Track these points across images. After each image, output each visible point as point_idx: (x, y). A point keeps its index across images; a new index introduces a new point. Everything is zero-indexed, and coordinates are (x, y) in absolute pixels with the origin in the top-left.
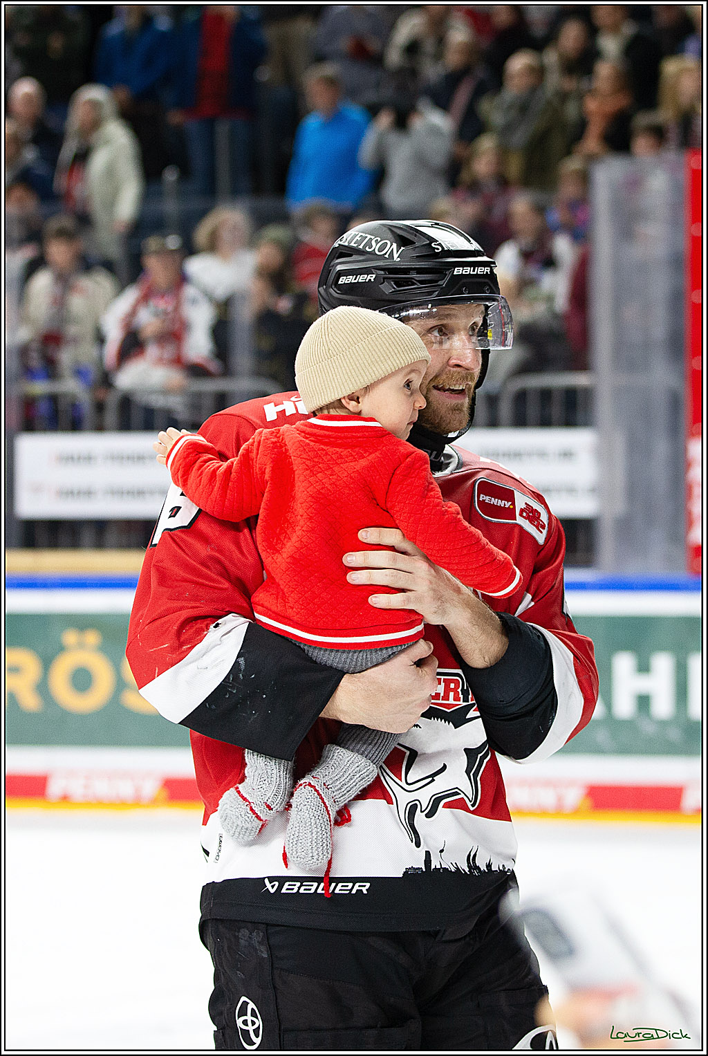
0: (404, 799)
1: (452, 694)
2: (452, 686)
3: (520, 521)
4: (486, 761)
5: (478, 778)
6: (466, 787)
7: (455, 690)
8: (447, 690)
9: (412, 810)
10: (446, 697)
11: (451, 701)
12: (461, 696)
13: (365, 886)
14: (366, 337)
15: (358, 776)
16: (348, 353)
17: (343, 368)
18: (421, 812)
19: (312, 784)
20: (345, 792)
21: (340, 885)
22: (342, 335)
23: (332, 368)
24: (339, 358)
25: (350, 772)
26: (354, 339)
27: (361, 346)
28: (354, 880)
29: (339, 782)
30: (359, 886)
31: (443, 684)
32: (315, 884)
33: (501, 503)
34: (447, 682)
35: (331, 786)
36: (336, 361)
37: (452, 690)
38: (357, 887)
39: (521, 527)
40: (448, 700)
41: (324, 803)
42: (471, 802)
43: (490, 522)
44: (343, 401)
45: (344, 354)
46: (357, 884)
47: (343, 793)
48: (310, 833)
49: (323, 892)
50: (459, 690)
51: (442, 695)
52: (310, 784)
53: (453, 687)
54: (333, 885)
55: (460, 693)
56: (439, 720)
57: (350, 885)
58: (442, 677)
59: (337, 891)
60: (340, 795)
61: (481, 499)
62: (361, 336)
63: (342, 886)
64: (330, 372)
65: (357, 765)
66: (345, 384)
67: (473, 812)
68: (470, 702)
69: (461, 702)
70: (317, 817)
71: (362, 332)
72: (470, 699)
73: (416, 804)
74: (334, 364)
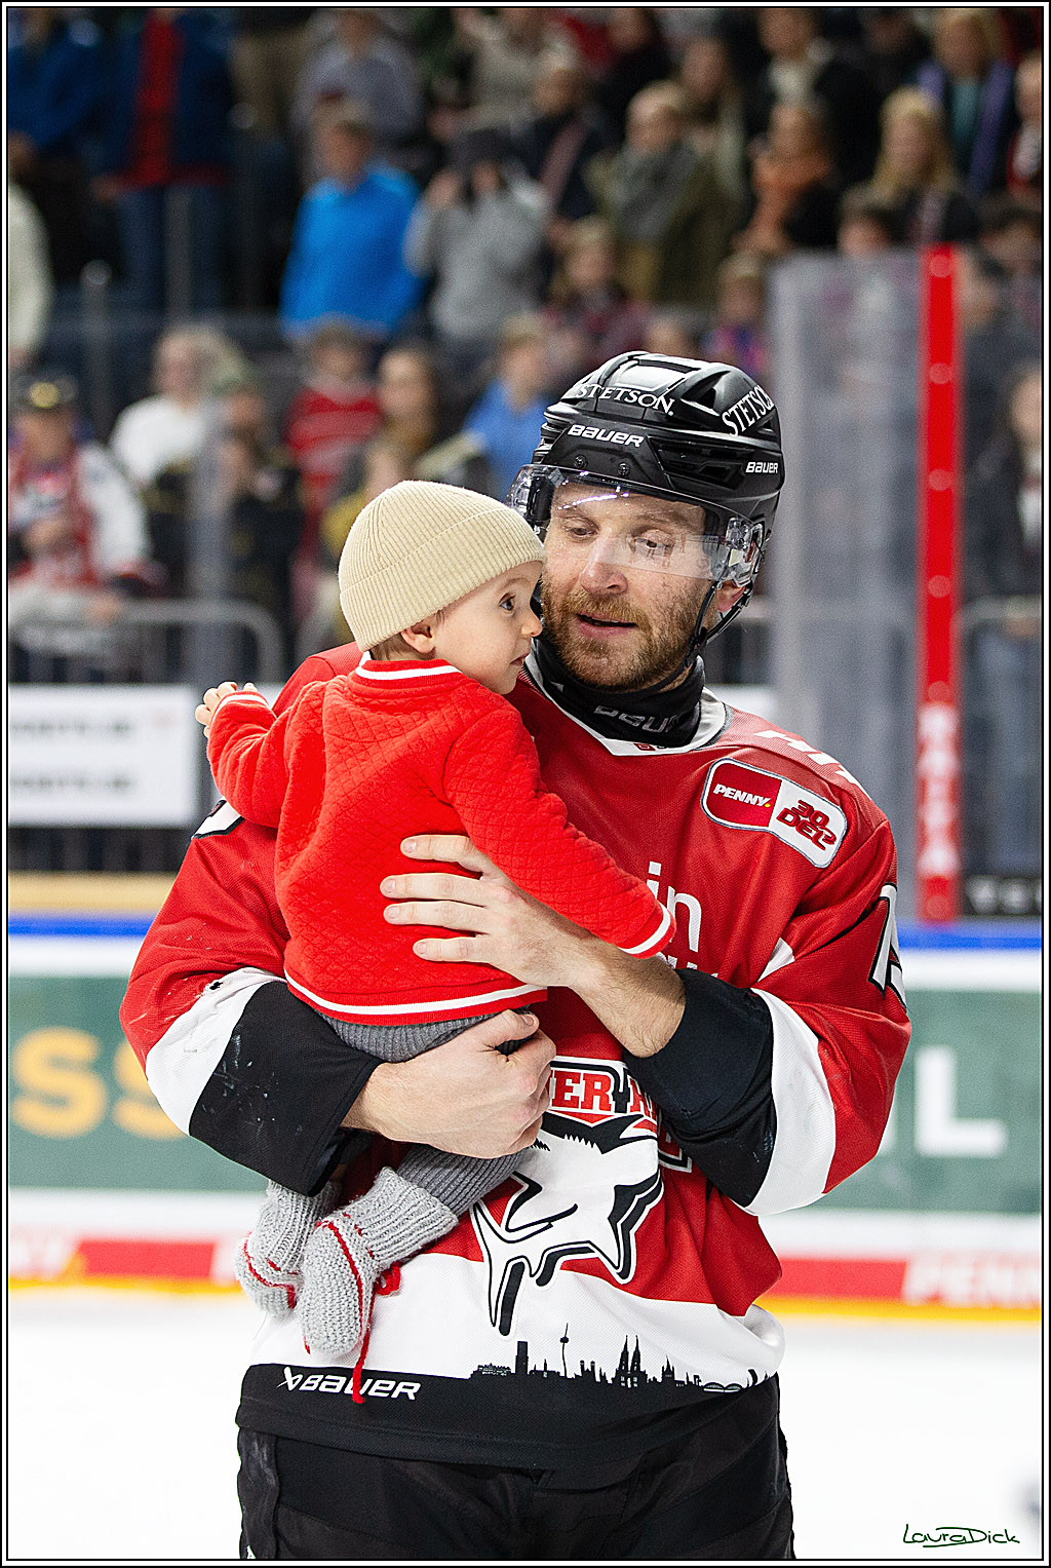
0: (501, 1254)
1: (597, 1099)
2: (598, 1085)
3: (775, 826)
4: (648, 1207)
5: (632, 1233)
6: (608, 1245)
7: (602, 1093)
8: (590, 1092)
9: (517, 1272)
10: (588, 1104)
11: (596, 1110)
12: (612, 1103)
13: (412, 1388)
14: (433, 534)
15: (414, 1220)
16: (406, 562)
17: (401, 586)
18: (531, 1276)
19: (335, 1225)
20: (389, 1243)
21: (378, 1382)
22: (398, 532)
23: (384, 586)
24: (394, 569)
25: (401, 1213)
26: (416, 539)
27: (426, 550)
28: (398, 1377)
29: (380, 1226)
30: (405, 1387)
31: (583, 1082)
32: (343, 1380)
33: (751, 799)
34: (590, 1080)
35: (366, 1231)
36: (390, 573)
37: (597, 1092)
38: (400, 1389)
39: (775, 840)
40: (591, 1108)
41: (349, 1257)
42: (617, 1268)
43: (725, 828)
44: (405, 636)
45: (401, 562)
46: (402, 1384)
47: (386, 1244)
48: (323, 1301)
49: (352, 1392)
50: (609, 1093)
51: (582, 1099)
52: (331, 1226)
53: (599, 1088)
54: (369, 1381)
55: (611, 1098)
56: (571, 1137)
57: (392, 1384)
58: (582, 1072)
59: (372, 1393)
60: (380, 1247)
61: (716, 791)
62: (427, 534)
63: (381, 1385)
64: (381, 590)
65: (412, 1203)
66: (405, 610)
67: (623, 1287)
68: (629, 1113)
69: (612, 1112)
70: (332, 1277)
71: (427, 525)
72: (629, 1109)
73: (522, 1263)
74: (387, 580)
